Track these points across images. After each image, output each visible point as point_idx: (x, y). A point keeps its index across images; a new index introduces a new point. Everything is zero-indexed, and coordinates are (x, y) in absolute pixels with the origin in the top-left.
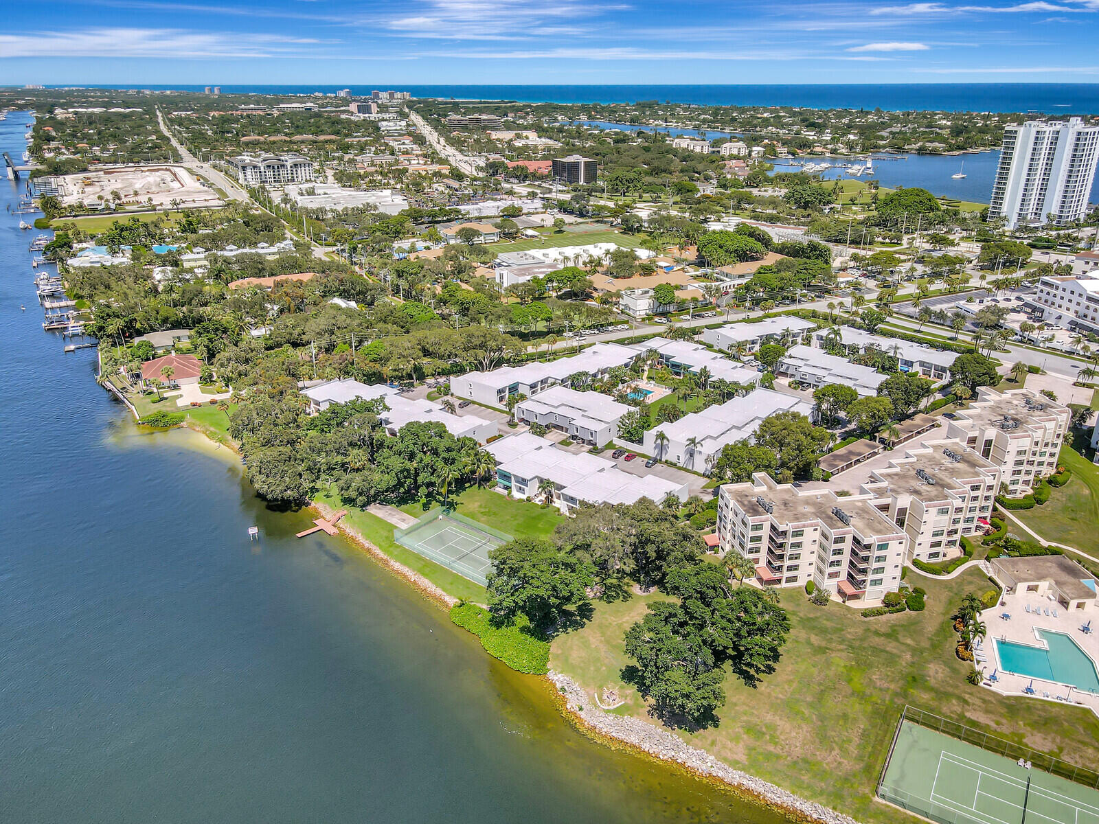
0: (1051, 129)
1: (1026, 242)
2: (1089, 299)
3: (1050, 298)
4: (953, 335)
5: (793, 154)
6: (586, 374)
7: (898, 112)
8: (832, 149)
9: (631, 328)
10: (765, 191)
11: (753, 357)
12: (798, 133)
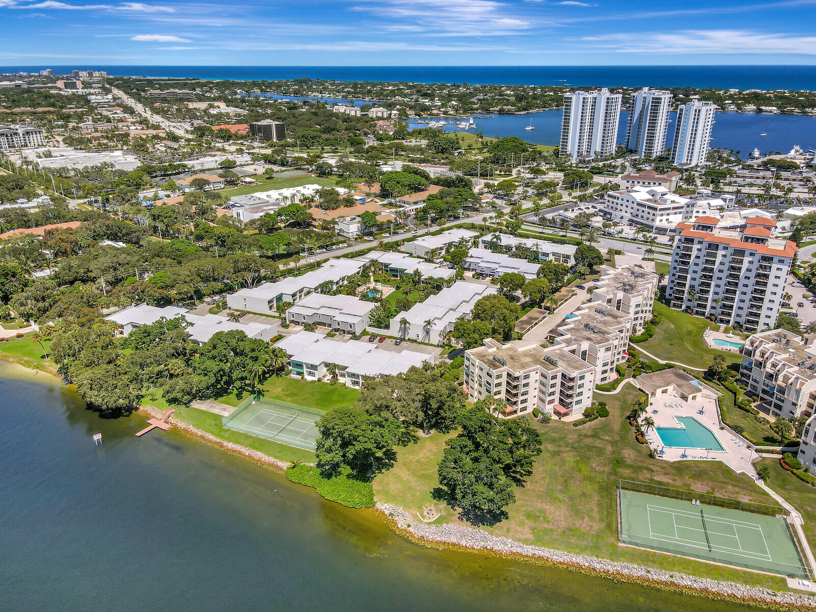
0: (591, 96)
1: (586, 170)
2: (639, 204)
3: (614, 205)
5: (419, 116)
6: (331, 282)
7: (478, 86)
8: (444, 111)
9: (350, 246)
10: (410, 142)
11: (442, 259)
12: (417, 101)
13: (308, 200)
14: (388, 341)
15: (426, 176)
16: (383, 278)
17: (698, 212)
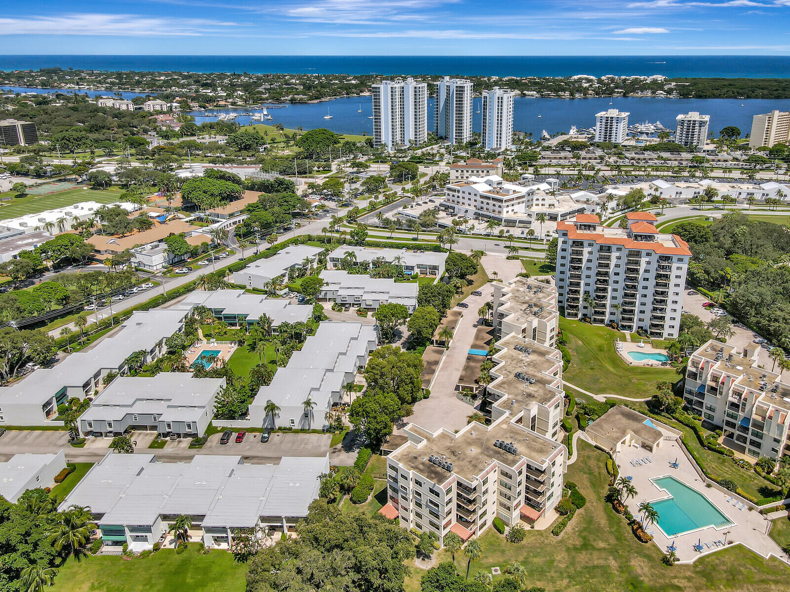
0: (399, 86)
1: (406, 160)
2: (482, 197)
3: (456, 199)
4: (415, 236)
5: (204, 108)
8: (232, 103)
9: (157, 285)
10: (203, 138)
11: (287, 290)
12: (197, 91)
13: (84, 227)
14: (249, 437)
15: (235, 180)
16: (217, 331)
17: (537, 200)
